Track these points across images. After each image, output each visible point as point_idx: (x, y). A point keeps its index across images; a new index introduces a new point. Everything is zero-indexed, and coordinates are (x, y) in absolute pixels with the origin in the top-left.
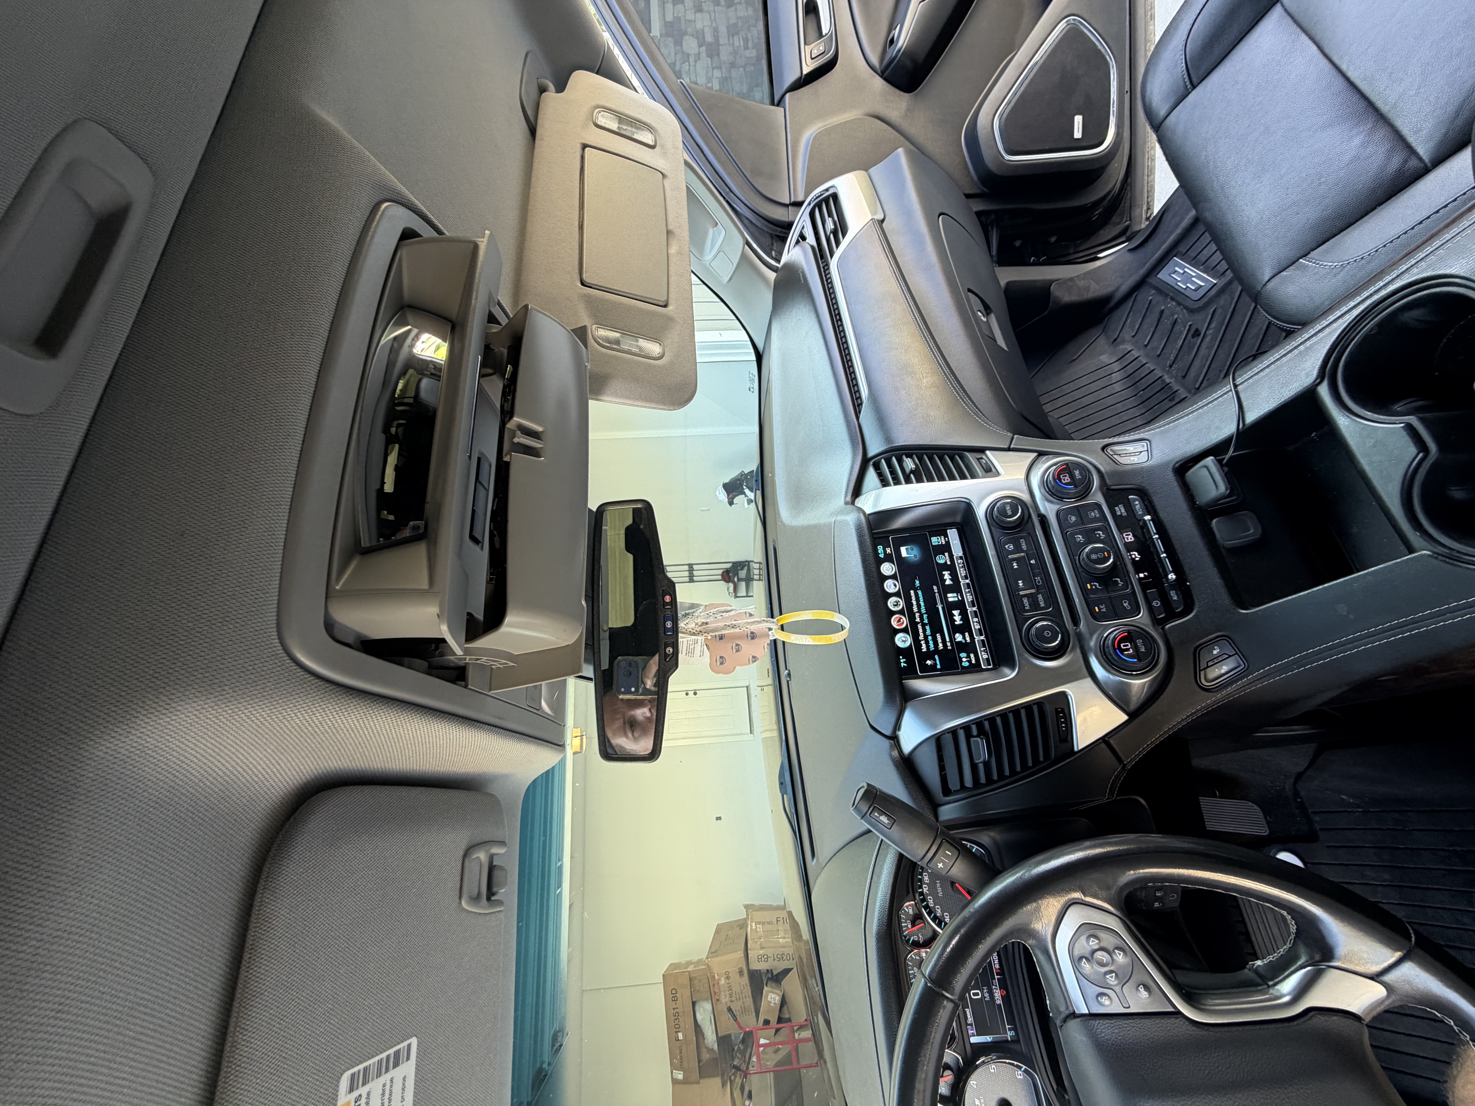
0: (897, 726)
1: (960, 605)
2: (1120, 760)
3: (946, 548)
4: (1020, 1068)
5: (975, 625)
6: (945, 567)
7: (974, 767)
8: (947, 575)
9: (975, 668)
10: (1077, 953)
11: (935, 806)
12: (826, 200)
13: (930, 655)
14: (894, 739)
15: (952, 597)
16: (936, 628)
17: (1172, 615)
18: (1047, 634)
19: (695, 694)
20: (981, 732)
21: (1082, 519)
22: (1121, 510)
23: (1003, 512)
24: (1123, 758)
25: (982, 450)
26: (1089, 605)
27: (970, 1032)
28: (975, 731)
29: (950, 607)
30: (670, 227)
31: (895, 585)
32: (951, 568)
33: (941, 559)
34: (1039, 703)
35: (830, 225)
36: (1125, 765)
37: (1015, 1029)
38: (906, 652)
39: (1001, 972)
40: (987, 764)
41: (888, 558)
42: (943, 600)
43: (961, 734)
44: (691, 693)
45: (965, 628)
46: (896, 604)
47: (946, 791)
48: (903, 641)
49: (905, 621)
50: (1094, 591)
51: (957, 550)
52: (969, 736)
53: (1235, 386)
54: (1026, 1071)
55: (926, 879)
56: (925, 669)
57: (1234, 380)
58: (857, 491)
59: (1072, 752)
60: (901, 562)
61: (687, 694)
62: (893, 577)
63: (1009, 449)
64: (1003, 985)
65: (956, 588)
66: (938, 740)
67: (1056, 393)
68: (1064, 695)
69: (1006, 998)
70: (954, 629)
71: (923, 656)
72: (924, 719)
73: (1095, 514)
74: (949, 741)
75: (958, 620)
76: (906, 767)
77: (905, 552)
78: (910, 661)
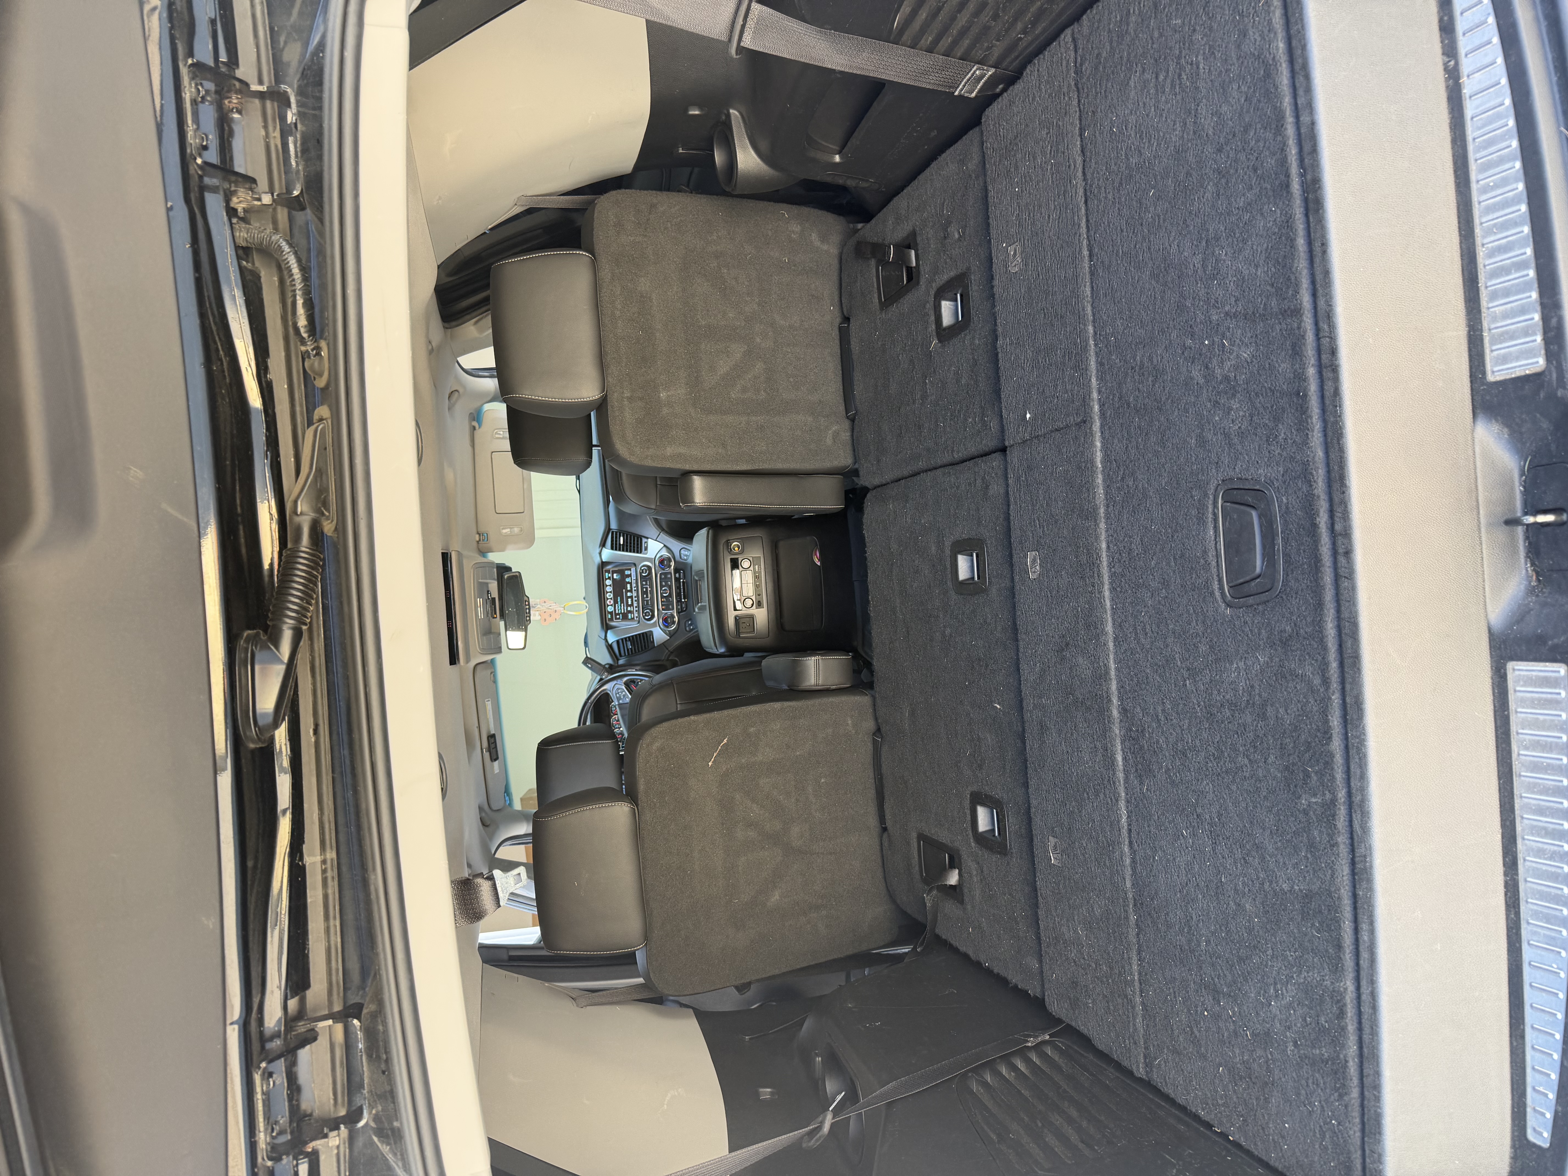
0: (606, 636)
1: (631, 597)
3: (630, 576)
5: (635, 604)
6: (629, 583)
7: (628, 650)
8: (629, 586)
9: (633, 619)
11: (618, 660)
13: (619, 614)
14: (606, 639)
15: (629, 594)
16: (622, 605)
17: (682, 612)
18: (647, 614)
20: (629, 640)
21: (665, 577)
22: (677, 575)
23: (643, 572)
25: (647, 538)
26: (662, 606)
29: (628, 598)
31: (609, 589)
32: (631, 584)
33: (628, 580)
34: (646, 633)
38: (611, 613)
40: (631, 649)
41: (609, 578)
42: (626, 594)
43: (624, 640)
45: (632, 605)
46: (609, 596)
47: (621, 656)
48: (609, 608)
49: (612, 602)
50: (663, 602)
51: (634, 577)
52: (626, 641)
56: (616, 619)
58: (603, 544)
59: (654, 647)
60: (614, 580)
62: (610, 586)
63: (656, 540)
65: (631, 591)
66: (618, 641)
68: (652, 631)
70: (628, 605)
71: (616, 614)
72: (616, 634)
73: (669, 576)
74: (620, 641)
75: (630, 603)
76: (610, 647)
77: (615, 576)
78: (612, 616)
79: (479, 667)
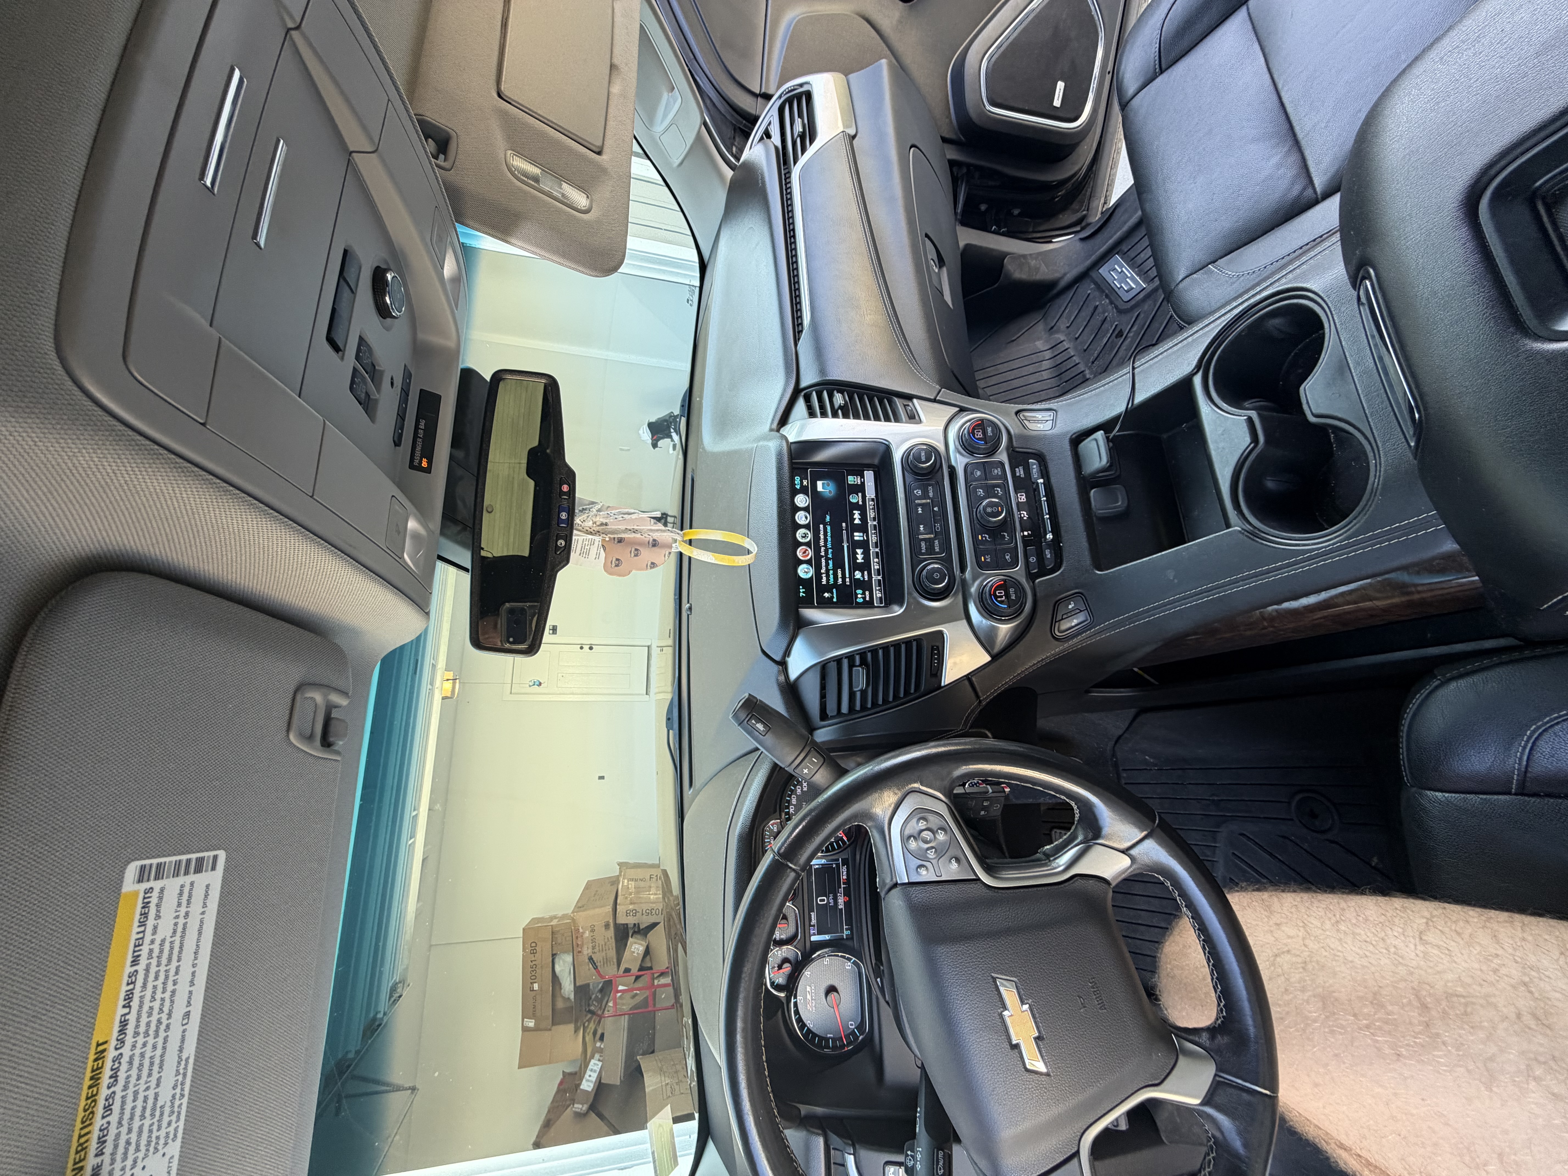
0: (787, 652)
1: (864, 545)
2: (978, 696)
3: (860, 488)
4: (849, 959)
5: (875, 565)
6: (856, 506)
7: (852, 695)
8: (857, 515)
9: (868, 605)
10: (907, 832)
11: (812, 729)
12: (799, 97)
13: (828, 588)
14: (783, 664)
15: (858, 536)
16: (839, 564)
17: (1044, 571)
18: (937, 576)
19: (591, 648)
20: (863, 662)
21: (986, 476)
22: (1020, 471)
23: (918, 458)
24: (980, 694)
25: (909, 397)
26: (977, 555)
27: (812, 932)
28: (858, 662)
29: (854, 545)
30: (616, 61)
31: (806, 518)
32: (863, 509)
33: (854, 499)
34: (918, 639)
35: (798, 128)
36: (980, 702)
37: (851, 929)
38: (807, 583)
39: (847, 882)
40: (864, 692)
41: (804, 490)
42: (850, 537)
43: (845, 663)
44: (586, 648)
45: (865, 566)
46: (805, 536)
47: (824, 716)
48: (805, 572)
49: (810, 553)
50: (983, 542)
51: (870, 491)
52: (851, 666)
53: (1134, 368)
54: (855, 963)
55: (794, 801)
56: (822, 600)
57: (1133, 363)
58: (784, 420)
59: (940, 687)
60: (815, 496)
61: (582, 648)
62: (806, 509)
63: (934, 401)
64: (847, 893)
65: (863, 528)
66: (823, 667)
67: (991, 371)
68: (941, 633)
69: (847, 904)
70: (855, 566)
71: (822, 589)
72: (813, 646)
73: (997, 471)
74: (833, 668)
75: (860, 558)
76: (791, 690)
77: (820, 487)
78: (809, 592)
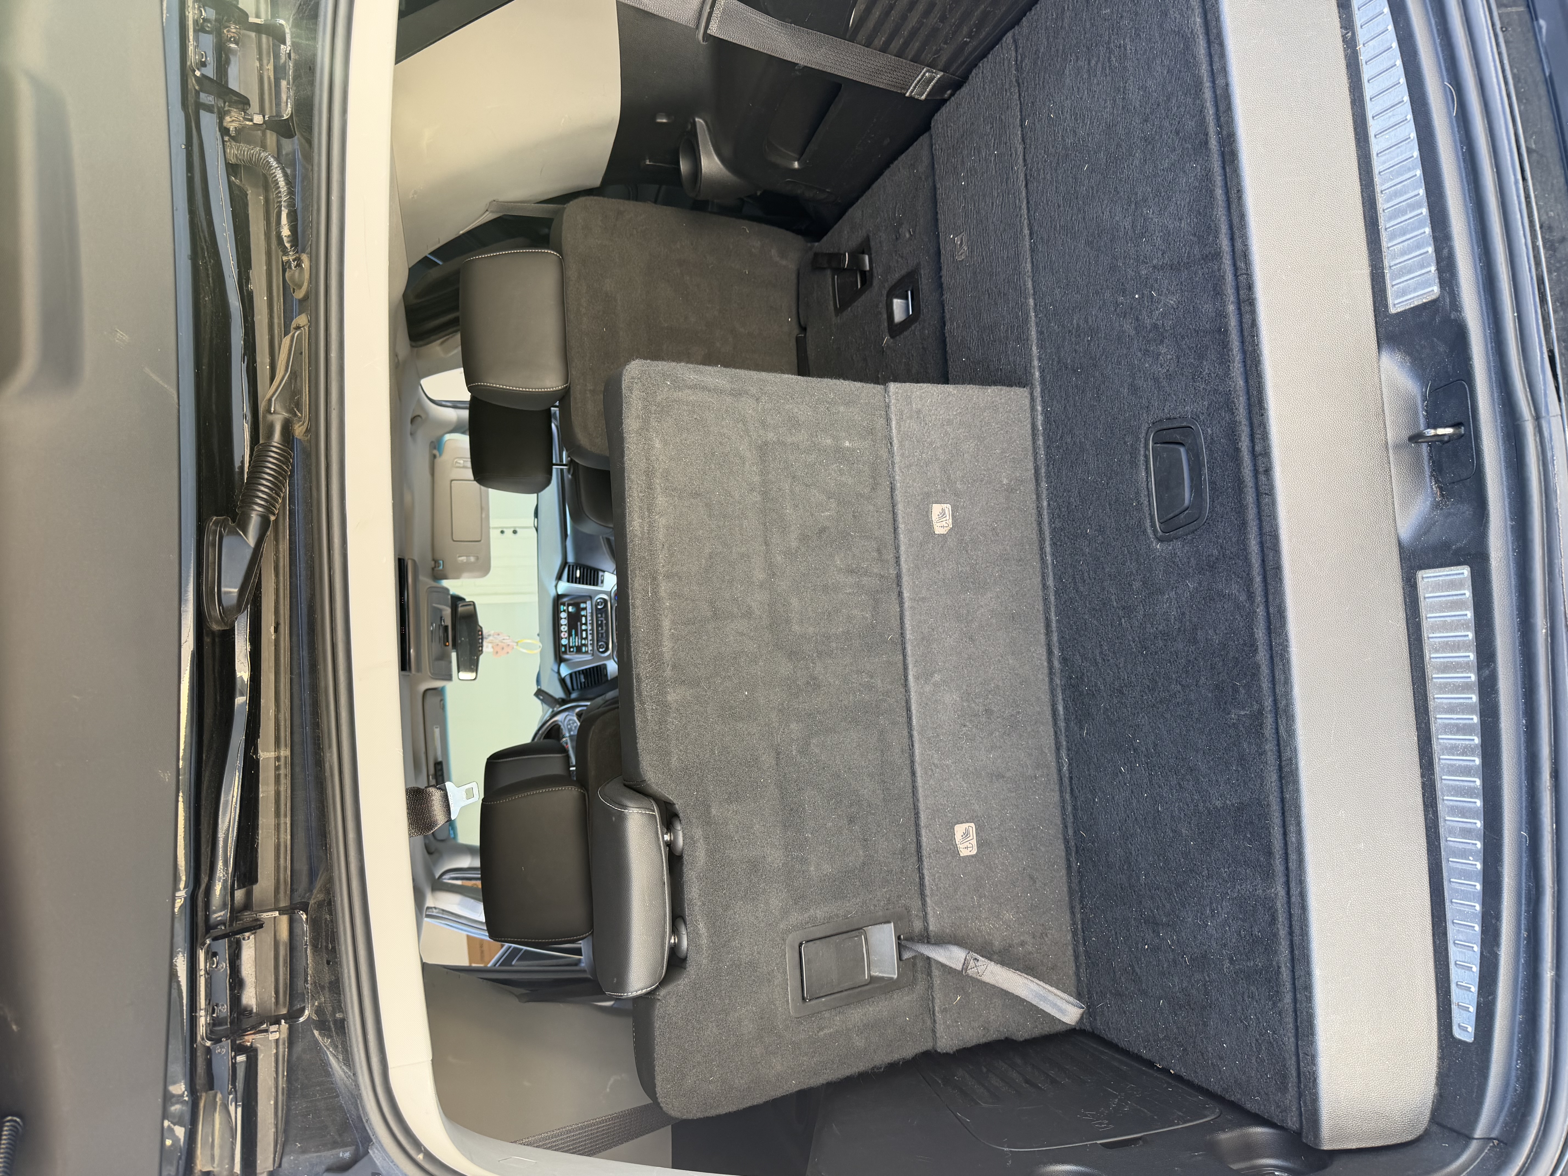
0: (560, 669)
1: (586, 630)
3: (585, 609)
5: (590, 637)
6: (584, 616)
7: (581, 684)
8: (584, 619)
9: (586, 652)
11: (570, 693)
13: (572, 647)
14: (559, 673)
15: (584, 627)
16: (576, 638)
18: (602, 647)
20: (583, 673)
23: (598, 604)
25: (604, 572)
28: (581, 673)
29: (582, 631)
31: (564, 621)
32: (586, 617)
33: (583, 613)
34: (599, 666)
38: (565, 646)
40: (584, 682)
41: (564, 611)
42: (581, 627)
45: (586, 638)
46: (563, 628)
47: (573, 689)
48: (563, 641)
49: (566, 635)
51: (589, 610)
52: (579, 674)
56: (570, 651)
58: (559, 577)
59: (607, 680)
60: (569, 613)
62: (565, 618)
65: (586, 624)
66: (571, 675)
68: (605, 664)
70: (582, 639)
71: (570, 647)
72: (569, 666)
74: (574, 676)
75: (584, 636)
76: (562, 681)
77: (571, 609)
78: (566, 649)
79: (429, 692)
